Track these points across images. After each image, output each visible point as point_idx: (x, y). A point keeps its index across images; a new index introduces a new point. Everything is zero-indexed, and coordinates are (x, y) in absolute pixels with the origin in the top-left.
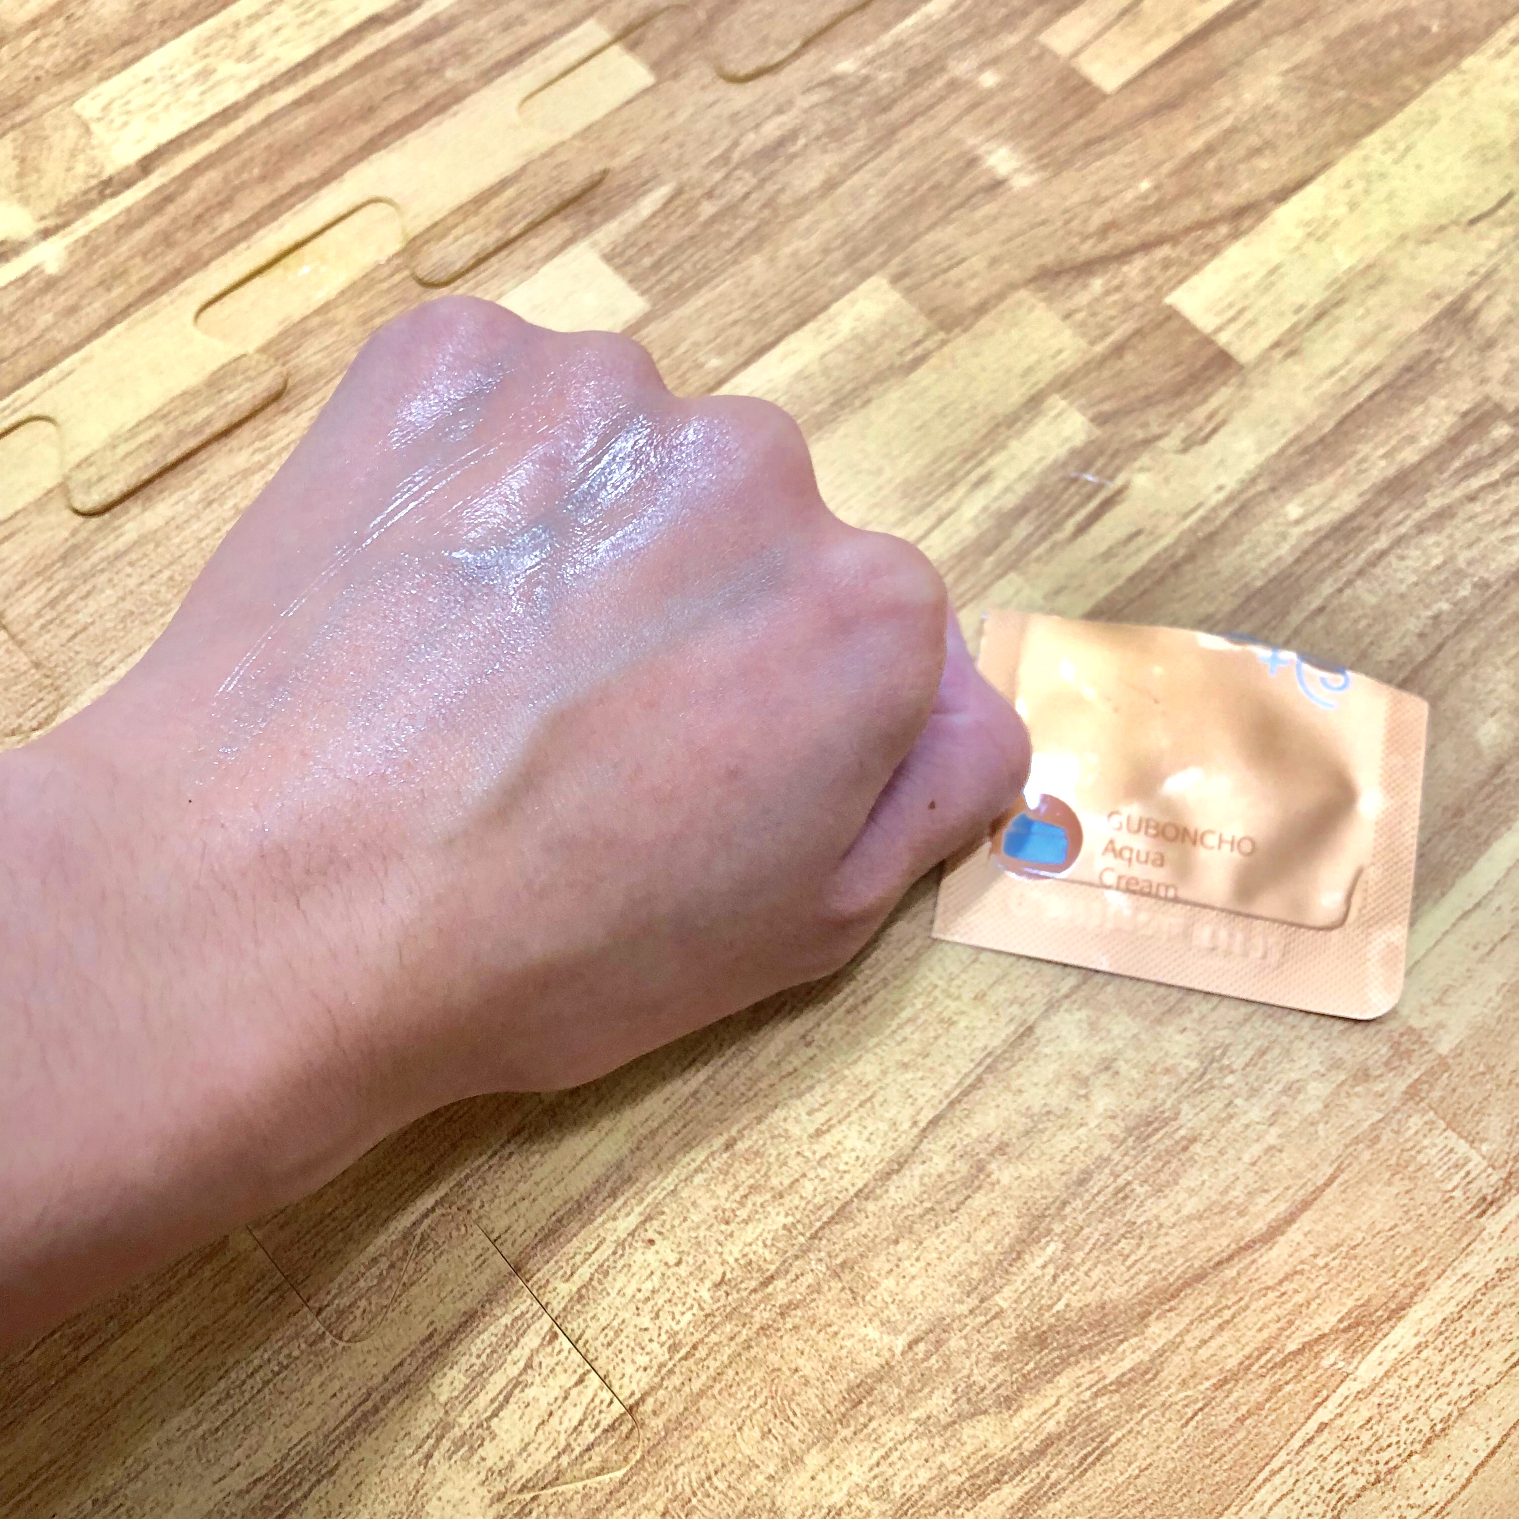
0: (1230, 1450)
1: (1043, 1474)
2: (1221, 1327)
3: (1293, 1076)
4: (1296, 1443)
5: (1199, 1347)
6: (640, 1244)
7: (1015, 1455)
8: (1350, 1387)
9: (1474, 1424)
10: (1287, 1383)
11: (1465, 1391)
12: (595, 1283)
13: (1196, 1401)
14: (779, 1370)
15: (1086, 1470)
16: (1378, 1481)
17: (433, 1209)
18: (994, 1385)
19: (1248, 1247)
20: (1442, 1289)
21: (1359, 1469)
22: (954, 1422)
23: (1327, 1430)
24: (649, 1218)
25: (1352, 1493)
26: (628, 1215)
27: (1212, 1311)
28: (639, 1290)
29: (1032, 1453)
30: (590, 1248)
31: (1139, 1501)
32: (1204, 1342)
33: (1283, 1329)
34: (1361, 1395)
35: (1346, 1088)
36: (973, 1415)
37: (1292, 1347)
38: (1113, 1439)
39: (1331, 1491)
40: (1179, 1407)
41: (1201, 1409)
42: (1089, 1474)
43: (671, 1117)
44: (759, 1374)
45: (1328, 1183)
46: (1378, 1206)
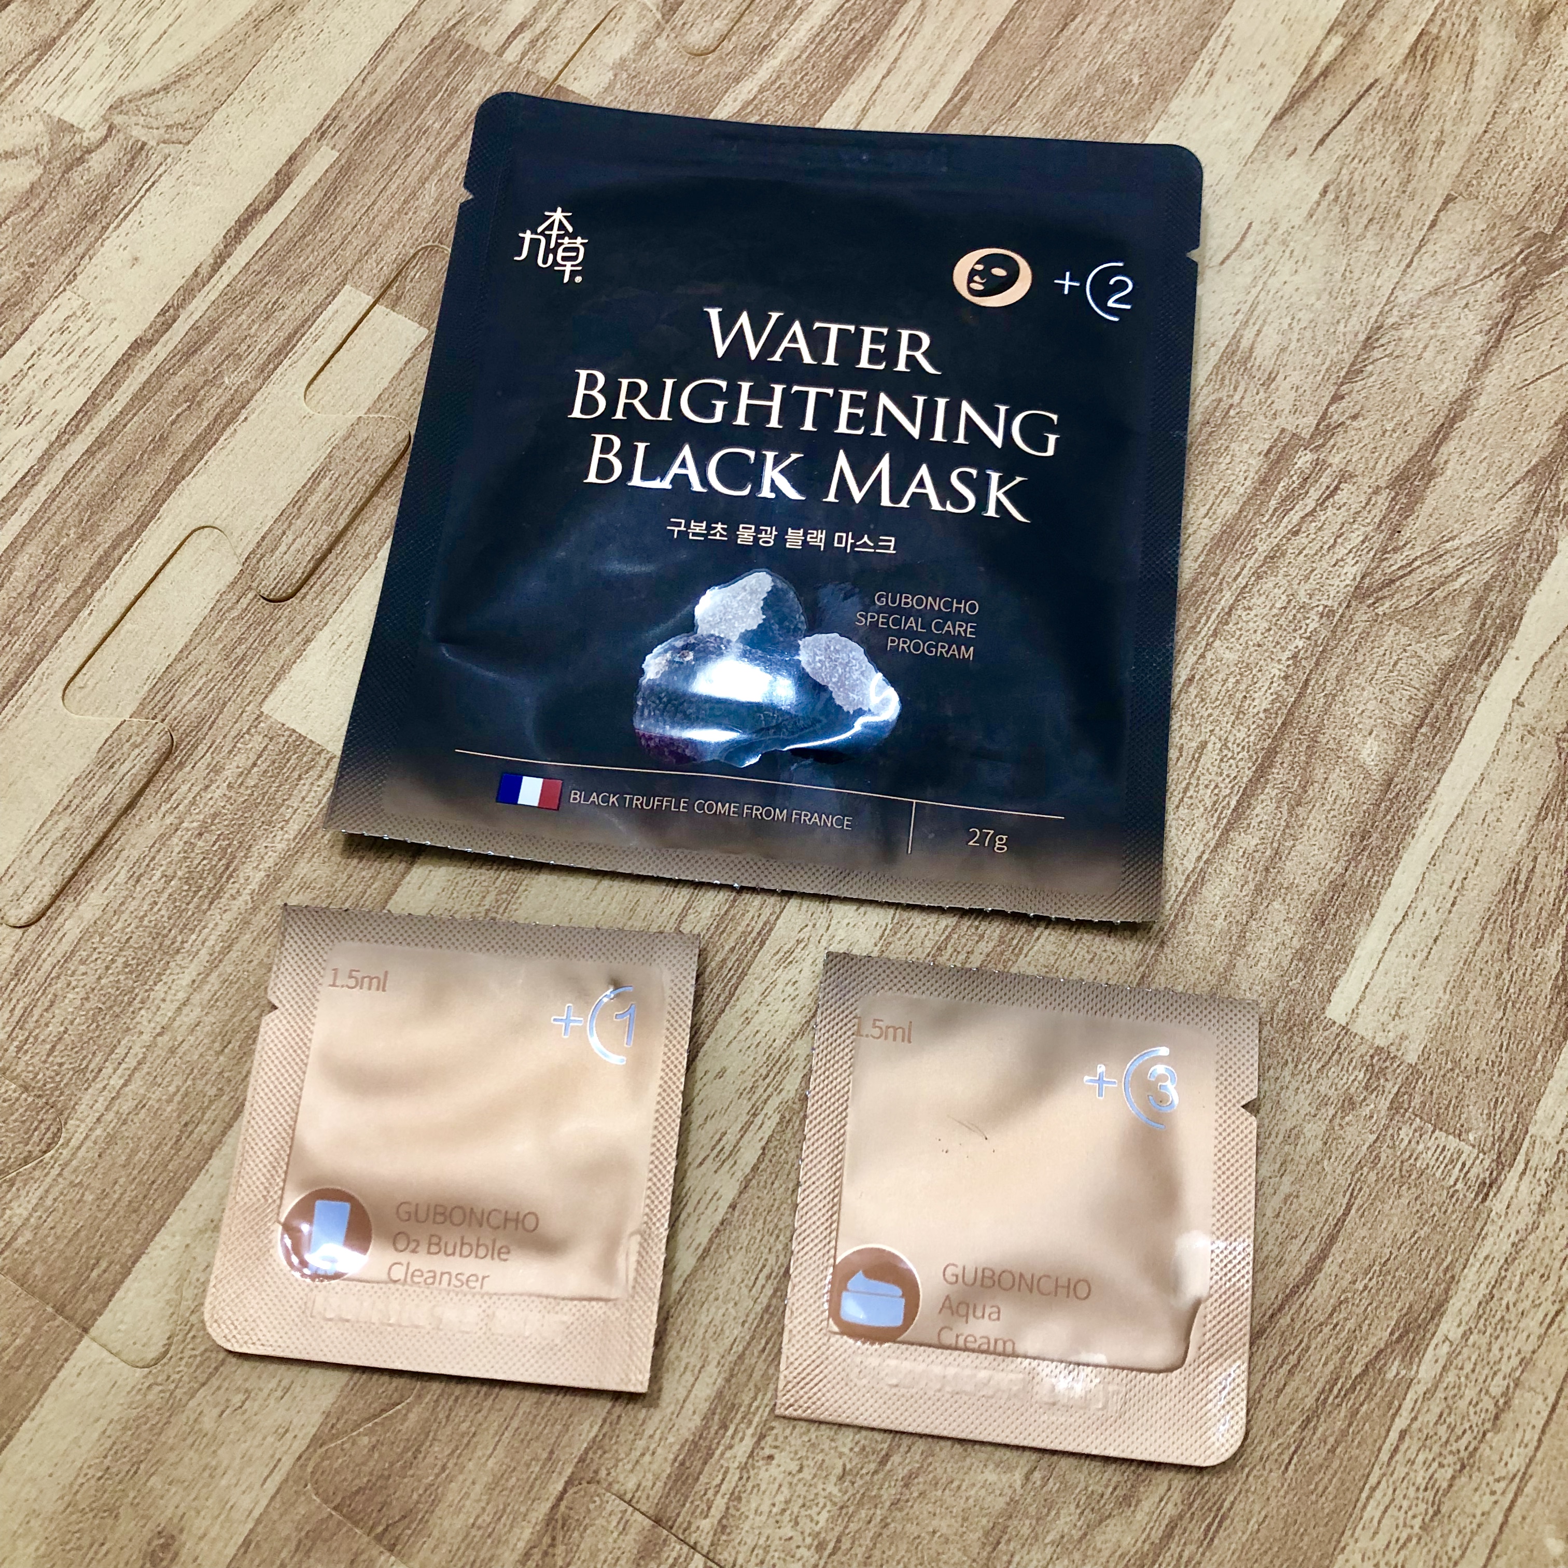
0: (1330, 1481)
1: (1176, 1555)
2: (1291, 1372)
3: (1289, 1125)
4: (1384, 1456)
5: (1278, 1397)
6: (761, 1463)
7: (1146, 1547)
8: (1417, 1391)
9: (1531, 1389)
10: (1361, 1405)
11: (1515, 1361)
12: (732, 1511)
13: (1289, 1446)
14: (919, 1537)
15: (1212, 1540)
16: (1463, 1467)
17: (565, 1491)
18: (1110, 1489)
19: (1293, 1292)
20: (1471, 1274)
21: (1445, 1462)
22: (1085, 1534)
23: (1407, 1437)
24: (762, 1437)
25: (1445, 1485)
26: (742, 1439)
27: (1280, 1361)
28: (774, 1505)
29: (1161, 1539)
30: (717, 1481)
31: (1266, 1552)
32: (1280, 1391)
33: (1344, 1357)
34: (1428, 1395)
35: (1338, 1120)
36: (1101, 1522)
37: (1357, 1371)
38: (1227, 1504)
39: (1426, 1489)
40: (1275, 1456)
41: (1295, 1452)
42: (1216, 1541)
43: (752, 1338)
44: (904, 1546)
45: (1346, 1213)
46: (1395, 1220)
